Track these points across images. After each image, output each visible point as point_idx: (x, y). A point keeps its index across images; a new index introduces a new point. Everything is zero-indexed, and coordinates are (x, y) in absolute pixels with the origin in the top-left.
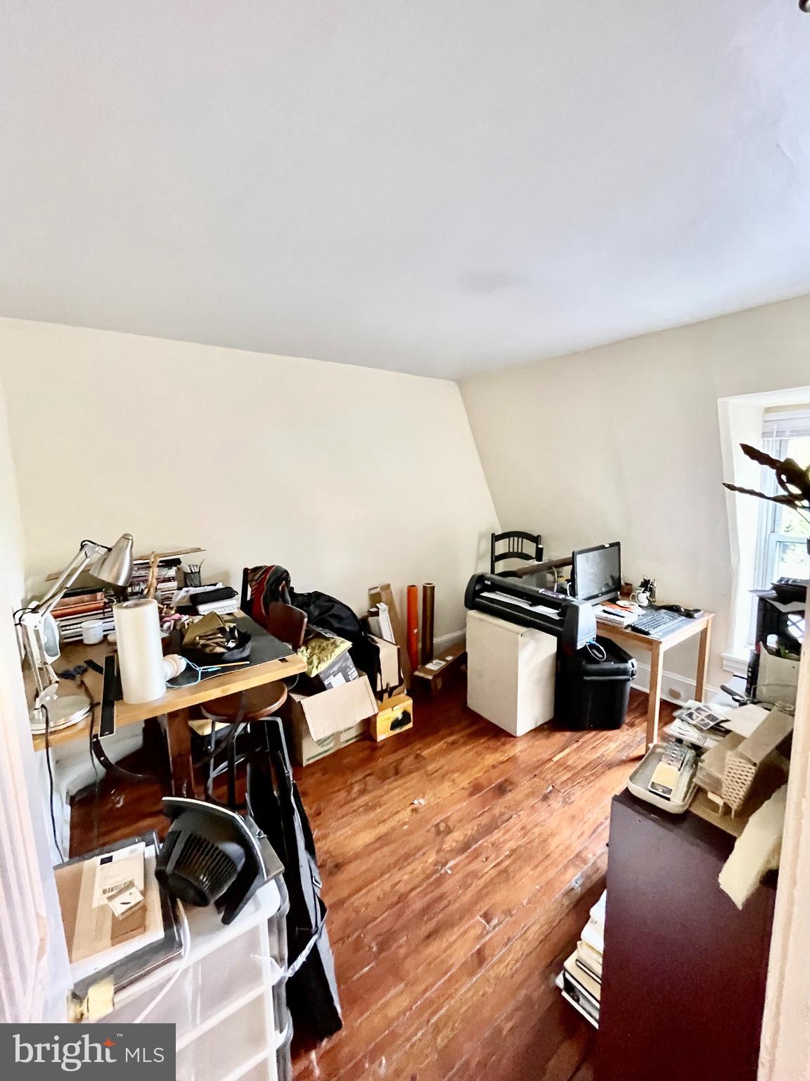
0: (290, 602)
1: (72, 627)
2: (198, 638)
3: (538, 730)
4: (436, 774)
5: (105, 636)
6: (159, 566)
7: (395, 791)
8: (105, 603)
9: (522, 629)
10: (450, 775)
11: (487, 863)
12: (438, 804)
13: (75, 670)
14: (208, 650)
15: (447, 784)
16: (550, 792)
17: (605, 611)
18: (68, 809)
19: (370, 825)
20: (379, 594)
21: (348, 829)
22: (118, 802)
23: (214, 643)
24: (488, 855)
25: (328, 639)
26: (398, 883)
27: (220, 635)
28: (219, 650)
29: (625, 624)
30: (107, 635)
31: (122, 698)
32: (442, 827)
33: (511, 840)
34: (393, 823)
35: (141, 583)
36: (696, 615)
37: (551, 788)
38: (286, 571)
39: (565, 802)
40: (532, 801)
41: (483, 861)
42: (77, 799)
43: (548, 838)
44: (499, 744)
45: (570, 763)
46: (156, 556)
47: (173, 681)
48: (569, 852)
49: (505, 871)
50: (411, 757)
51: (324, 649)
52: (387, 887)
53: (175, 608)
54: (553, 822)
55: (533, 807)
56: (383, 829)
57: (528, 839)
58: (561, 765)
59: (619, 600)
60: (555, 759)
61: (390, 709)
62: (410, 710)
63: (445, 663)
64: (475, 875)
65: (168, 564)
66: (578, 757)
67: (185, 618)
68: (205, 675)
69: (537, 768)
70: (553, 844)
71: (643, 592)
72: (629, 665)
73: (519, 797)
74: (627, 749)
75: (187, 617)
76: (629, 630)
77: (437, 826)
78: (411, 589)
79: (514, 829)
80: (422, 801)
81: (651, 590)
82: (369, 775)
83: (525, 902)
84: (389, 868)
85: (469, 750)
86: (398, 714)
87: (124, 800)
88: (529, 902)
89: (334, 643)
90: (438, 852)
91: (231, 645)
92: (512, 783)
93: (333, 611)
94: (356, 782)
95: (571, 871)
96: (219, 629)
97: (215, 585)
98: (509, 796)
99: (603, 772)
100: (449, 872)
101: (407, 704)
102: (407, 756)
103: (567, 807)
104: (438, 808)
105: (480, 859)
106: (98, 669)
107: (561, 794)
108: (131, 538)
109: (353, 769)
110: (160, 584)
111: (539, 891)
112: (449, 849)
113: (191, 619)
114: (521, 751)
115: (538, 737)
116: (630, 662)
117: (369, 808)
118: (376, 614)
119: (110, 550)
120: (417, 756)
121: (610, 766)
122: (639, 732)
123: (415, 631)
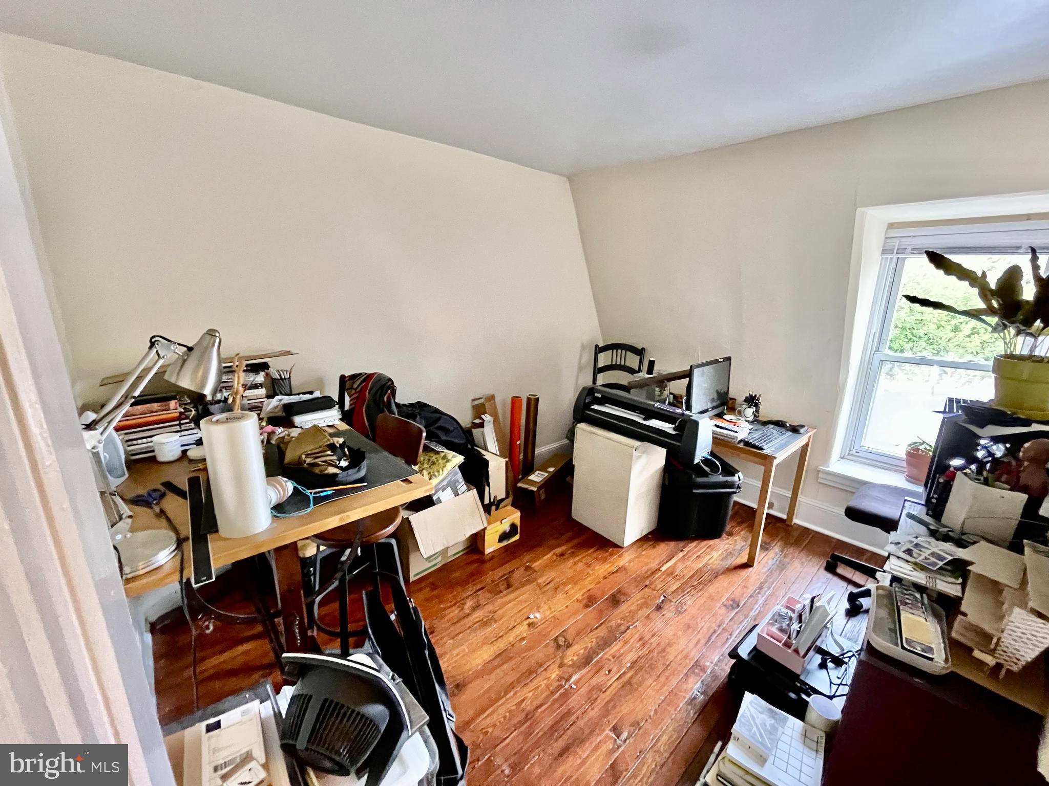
0: (396, 413)
1: (140, 441)
2: (304, 457)
3: (644, 540)
4: (548, 586)
5: (184, 452)
6: (244, 371)
7: (509, 605)
8: (181, 413)
9: (637, 443)
10: (562, 587)
11: (611, 675)
12: (553, 617)
13: (149, 494)
14: (317, 470)
15: (560, 596)
16: (663, 601)
17: (717, 426)
18: (148, 637)
19: (486, 642)
20: (483, 405)
21: (464, 647)
22: (207, 627)
23: (322, 462)
24: (611, 667)
25: (437, 453)
26: (524, 700)
27: (329, 453)
28: (332, 470)
29: (739, 439)
30: (187, 450)
31: (217, 531)
32: (561, 641)
33: (631, 651)
34: (511, 638)
35: (224, 390)
36: (802, 431)
37: (662, 598)
38: (390, 380)
39: (678, 612)
40: (646, 612)
41: (606, 674)
42: (158, 627)
43: (665, 648)
44: (607, 554)
45: (678, 572)
46: (241, 359)
47: (279, 508)
48: (687, 661)
49: (629, 682)
50: (522, 569)
51: (433, 463)
52: (511, 705)
53: (265, 419)
54: (669, 632)
55: (648, 617)
56: (501, 645)
57: (647, 649)
58: (668, 575)
59: (725, 414)
60: (663, 569)
61: (499, 523)
62: (518, 523)
63: (547, 474)
64: (600, 689)
65: (255, 368)
66: (684, 566)
67: (279, 430)
68: (318, 500)
69: (648, 577)
70: (672, 653)
71: (750, 407)
72: (736, 478)
73: (633, 608)
74: (729, 557)
75: (282, 429)
76: (741, 445)
77: (556, 639)
78: (515, 401)
79: (632, 641)
80: (538, 615)
81: (756, 405)
82: (480, 590)
83: (652, 713)
84: (512, 686)
85: (579, 561)
86: (505, 526)
87: (214, 626)
88: (656, 712)
89: (445, 457)
90: (561, 666)
91: (344, 463)
92: (624, 594)
93: (440, 423)
94: (467, 597)
95: (691, 680)
96: (328, 446)
97: (311, 393)
98: (624, 608)
99: (710, 581)
100: (574, 687)
101: (515, 516)
102: (517, 568)
103: (680, 617)
104: (556, 620)
105: (602, 672)
106: (180, 493)
107: (673, 603)
108: (217, 335)
109: (463, 583)
110: (247, 391)
111: (663, 701)
112: (570, 663)
113: (286, 432)
114: (630, 562)
115: (644, 547)
116: (737, 475)
117: (485, 623)
118: (481, 425)
119: (190, 349)
120: (528, 568)
121: (716, 575)
122: (738, 541)
123: (518, 443)
